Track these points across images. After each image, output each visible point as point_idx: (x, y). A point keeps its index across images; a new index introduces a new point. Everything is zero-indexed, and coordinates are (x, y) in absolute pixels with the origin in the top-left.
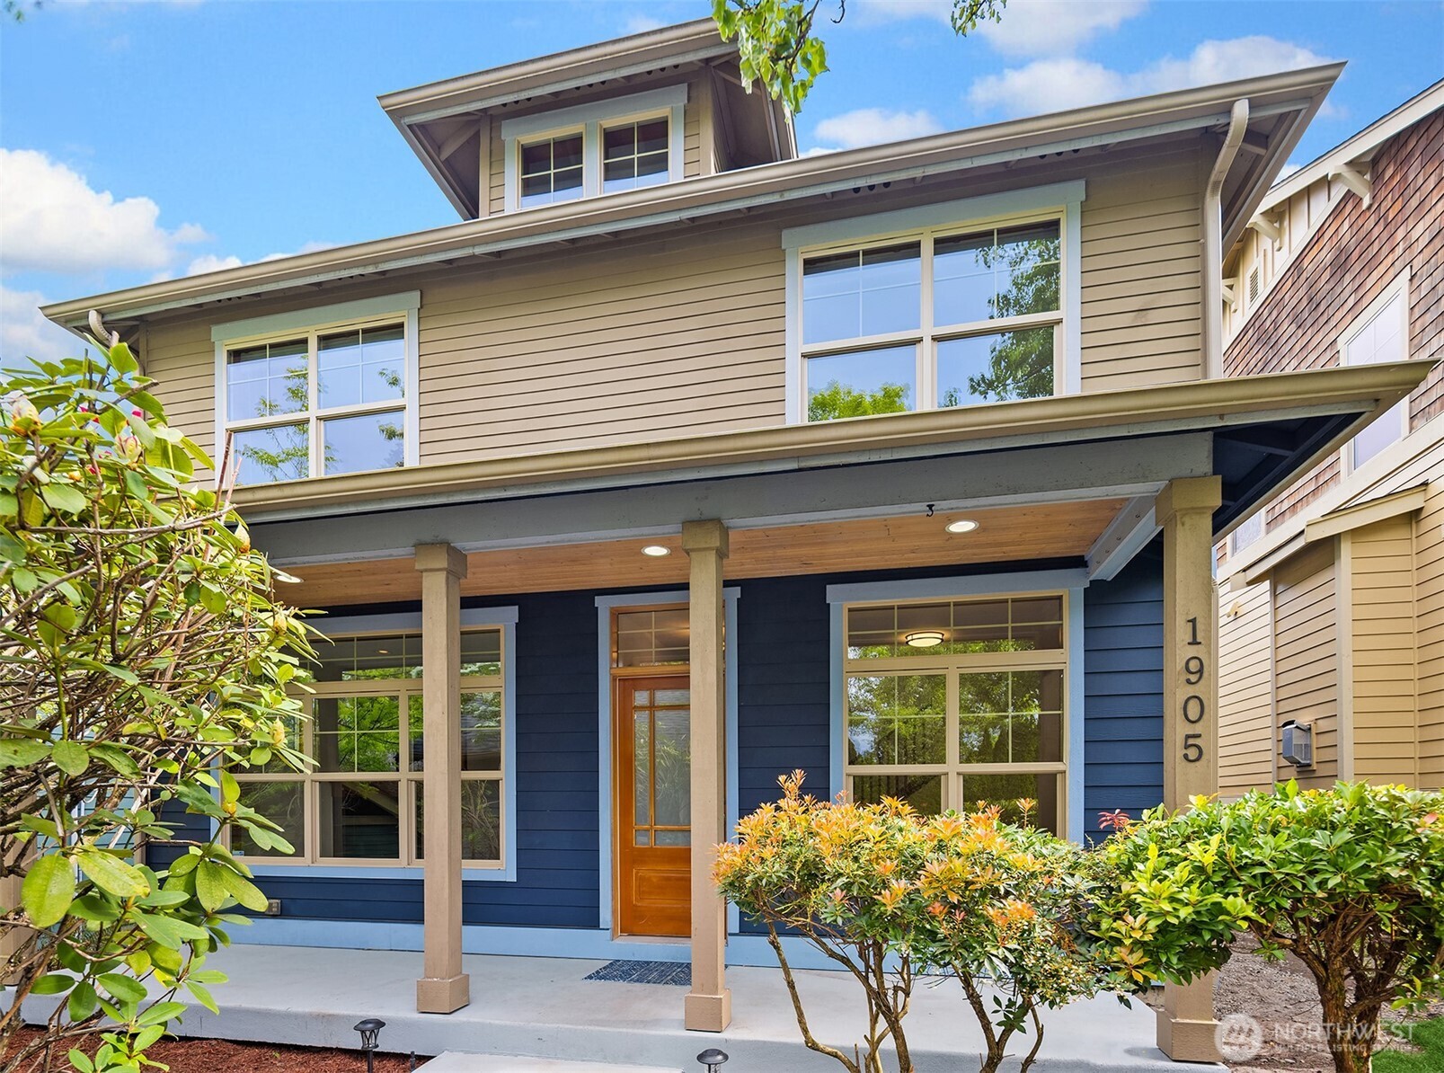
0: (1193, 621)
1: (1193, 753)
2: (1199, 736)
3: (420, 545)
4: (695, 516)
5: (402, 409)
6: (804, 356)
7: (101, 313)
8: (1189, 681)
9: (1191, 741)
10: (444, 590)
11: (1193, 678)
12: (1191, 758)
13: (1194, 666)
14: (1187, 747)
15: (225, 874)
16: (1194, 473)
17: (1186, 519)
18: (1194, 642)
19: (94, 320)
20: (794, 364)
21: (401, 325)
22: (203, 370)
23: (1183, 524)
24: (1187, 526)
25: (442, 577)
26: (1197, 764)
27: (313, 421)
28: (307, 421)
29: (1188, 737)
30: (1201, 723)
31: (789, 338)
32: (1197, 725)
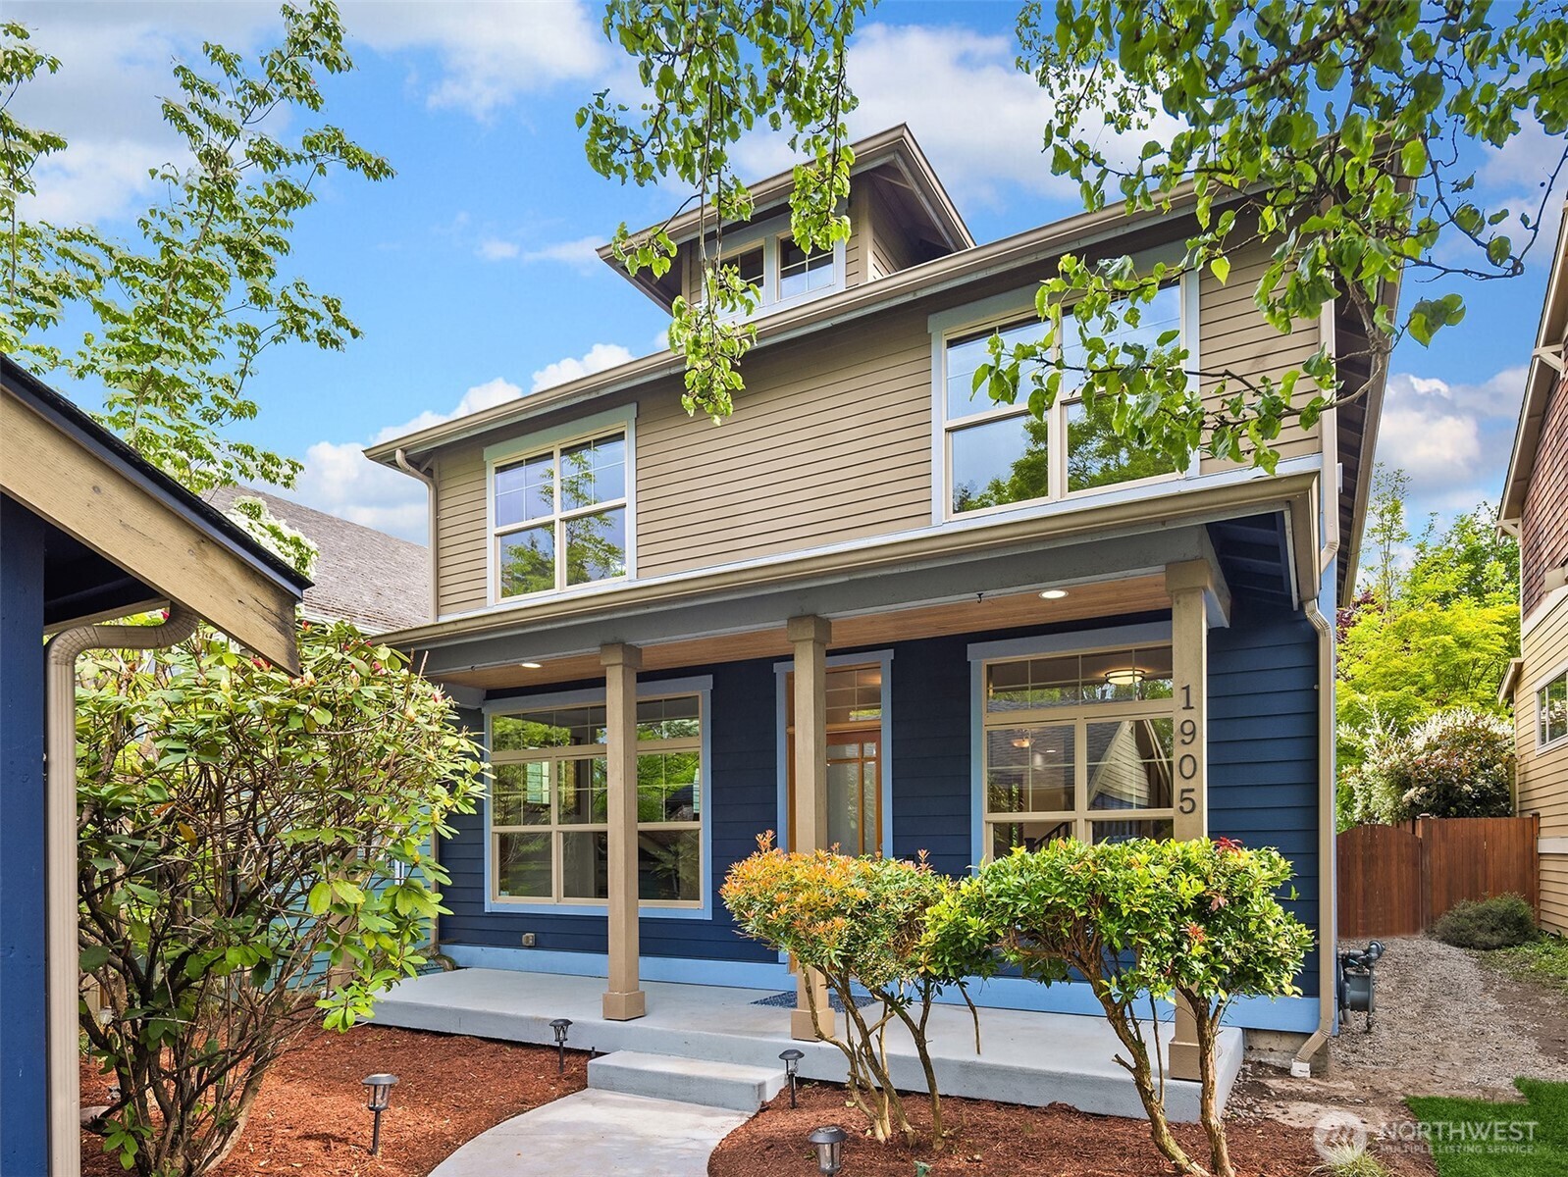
0: (1187, 688)
1: (1187, 806)
2: (1193, 790)
3: (604, 645)
4: (798, 612)
5: (624, 506)
6: (948, 431)
7: (404, 451)
8: (1183, 742)
9: (1186, 795)
10: (621, 680)
11: (1188, 739)
12: (1186, 810)
13: (1188, 728)
14: (1183, 800)
15: (414, 896)
16: (1186, 558)
17: (1181, 599)
18: (1188, 707)
19: (399, 456)
20: (938, 438)
21: (623, 433)
22: (477, 486)
23: (1178, 603)
24: (1181, 604)
25: (620, 669)
26: (1191, 815)
27: (557, 522)
28: (553, 523)
29: (1183, 791)
30: (1194, 779)
31: (934, 414)
32: (1191, 780)
